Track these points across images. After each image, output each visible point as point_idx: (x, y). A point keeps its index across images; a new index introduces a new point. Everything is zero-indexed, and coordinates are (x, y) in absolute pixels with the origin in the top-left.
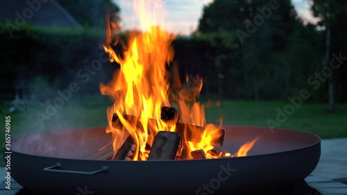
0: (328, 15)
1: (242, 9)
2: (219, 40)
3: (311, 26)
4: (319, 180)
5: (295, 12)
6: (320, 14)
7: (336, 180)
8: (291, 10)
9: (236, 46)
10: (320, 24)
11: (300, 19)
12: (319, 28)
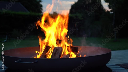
0: (114, 8)
1: (85, 6)
2: (76, 17)
3: (108, 12)
4: (111, 65)
5: (103, 7)
6: (111, 8)
7: (116, 65)
8: (102, 6)
9: (83, 18)
10: (111, 11)
11: (104, 9)
12: (111, 13)
